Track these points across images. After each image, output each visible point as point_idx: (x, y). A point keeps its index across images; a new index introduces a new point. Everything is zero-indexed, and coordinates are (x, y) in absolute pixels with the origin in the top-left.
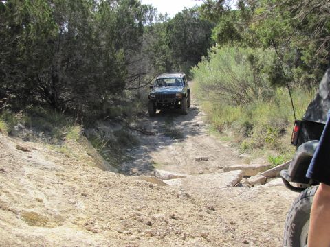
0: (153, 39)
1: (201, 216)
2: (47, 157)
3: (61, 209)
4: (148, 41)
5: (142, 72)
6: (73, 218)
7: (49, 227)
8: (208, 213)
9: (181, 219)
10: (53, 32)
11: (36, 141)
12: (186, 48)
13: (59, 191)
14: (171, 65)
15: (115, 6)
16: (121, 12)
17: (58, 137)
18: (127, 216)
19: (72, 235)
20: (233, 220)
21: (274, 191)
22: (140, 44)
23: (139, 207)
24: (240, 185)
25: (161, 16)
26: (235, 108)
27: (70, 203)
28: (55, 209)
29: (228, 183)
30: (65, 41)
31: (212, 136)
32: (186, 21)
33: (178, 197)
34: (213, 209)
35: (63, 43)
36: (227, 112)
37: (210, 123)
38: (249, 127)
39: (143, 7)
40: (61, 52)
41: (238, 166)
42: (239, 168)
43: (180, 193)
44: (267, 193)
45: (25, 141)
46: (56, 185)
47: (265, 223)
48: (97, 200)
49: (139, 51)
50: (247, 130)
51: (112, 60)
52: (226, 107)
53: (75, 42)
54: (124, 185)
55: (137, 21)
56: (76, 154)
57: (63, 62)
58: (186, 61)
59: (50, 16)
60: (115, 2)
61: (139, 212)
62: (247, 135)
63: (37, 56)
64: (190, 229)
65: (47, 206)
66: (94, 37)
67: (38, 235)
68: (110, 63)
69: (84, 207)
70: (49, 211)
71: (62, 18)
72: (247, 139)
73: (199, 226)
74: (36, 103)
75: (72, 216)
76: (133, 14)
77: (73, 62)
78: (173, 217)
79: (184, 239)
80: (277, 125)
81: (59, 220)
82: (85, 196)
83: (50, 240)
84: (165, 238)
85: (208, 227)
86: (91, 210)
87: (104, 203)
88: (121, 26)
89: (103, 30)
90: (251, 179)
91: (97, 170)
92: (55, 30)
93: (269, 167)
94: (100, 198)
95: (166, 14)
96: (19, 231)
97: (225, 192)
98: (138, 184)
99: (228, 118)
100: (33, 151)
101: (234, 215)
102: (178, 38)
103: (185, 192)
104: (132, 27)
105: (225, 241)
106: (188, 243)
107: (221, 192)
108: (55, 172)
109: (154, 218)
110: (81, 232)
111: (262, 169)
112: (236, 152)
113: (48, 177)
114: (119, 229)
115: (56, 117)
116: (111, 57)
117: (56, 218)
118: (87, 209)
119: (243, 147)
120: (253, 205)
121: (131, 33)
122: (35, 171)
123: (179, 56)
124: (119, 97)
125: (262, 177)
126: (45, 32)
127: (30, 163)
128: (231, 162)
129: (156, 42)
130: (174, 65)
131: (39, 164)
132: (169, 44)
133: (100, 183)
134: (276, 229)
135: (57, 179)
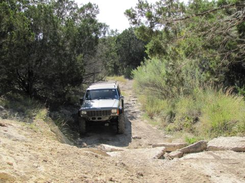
0: (105, 48)
1: (132, 180)
2: (20, 131)
3: (26, 171)
4: (101, 49)
5: (96, 71)
6: (35, 178)
8: (138, 178)
9: (117, 181)
10: (30, 38)
11: (12, 119)
12: (130, 55)
13: (26, 157)
14: (118, 67)
15: (78, 23)
16: (82, 26)
17: (29, 117)
18: (76, 178)
21: (188, 163)
22: (95, 51)
23: (86, 172)
24: (164, 158)
25: (112, 32)
26: (163, 101)
27: (34, 167)
28: (21, 171)
29: (154, 156)
30: (40, 46)
31: (145, 121)
32: (130, 36)
33: (116, 165)
34: (142, 175)
35: (38, 47)
36: (157, 104)
37: (144, 111)
38: (172, 115)
39: (99, 24)
40: (35, 54)
41: (163, 144)
42: (161, 146)
43: (118, 162)
44: (182, 165)
45: (3, 118)
46: (24, 153)
48: (55, 165)
49: (94, 56)
50: (171, 117)
51: (74, 62)
52: (157, 100)
53: (47, 47)
54: (76, 155)
55: (94, 35)
56: (42, 130)
57: (37, 61)
58: (129, 64)
59: (29, 26)
60: (79, 20)
61: (86, 175)
62: (171, 121)
63: (18, 56)
65: (15, 169)
66: (61, 44)
68: (72, 64)
69: (44, 170)
70: (17, 172)
71: (38, 29)
72: (171, 124)
74: (15, 91)
76: (92, 29)
77: (45, 61)
78: (111, 180)
80: (193, 115)
81: (24, 180)
82: (46, 161)
86: (50, 173)
87: (59, 168)
88: (83, 37)
89: (68, 39)
90: (172, 154)
91: (57, 143)
92: (32, 36)
93: (186, 145)
94: (57, 164)
95: (116, 30)
97: (151, 163)
98: (87, 154)
99: (157, 108)
100: (9, 126)
101: (157, 180)
103: (122, 162)
104: (90, 38)
107: (149, 162)
108: (24, 143)
109: (97, 180)
111: (181, 146)
112: (162, 133)
113: (19, 146)
115: (30, 101)
116: (73, 59)
117: (21, 177)
118: (46, 172)
119: (167, 130)
120: (171, 173)
121: (90, 43)
122: (8, 142)
123: (124, 61)
124: (78, 89)
125: (180, 152)
126: (24, 38)
127: (6, 135)
128: (159, 140)
129: (108, 50)
130: (120, 67)
131: (12, 136)
132: (117, 52)
133: (58, 153)
135: (25, 148)
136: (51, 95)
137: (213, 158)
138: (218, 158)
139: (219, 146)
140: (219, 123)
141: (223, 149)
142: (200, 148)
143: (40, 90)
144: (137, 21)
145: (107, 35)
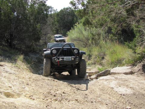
1: (75, 92)
2: (11, 68)
3: (19, 90)
4: (50, 21)
5: (47, 33)
6: (24, 94)
7: (15, 98)
8: (77, 91)
9: (67, 93)
10: (11, 16)
12: (64, 24)
15: (36, 6)
16: (39, 8)
17: (14, 60)
18: (45, 93)
19: (25, 101)
21: (101, 81)
22: (47, 22)
23: (50, 89)
26: (84, 49)
27: (23, 88)
28: (17, 91)
32: (64, 13)
34: (78, 89)
38: (90, 56)
39: (48, 6)
42: (87, 73)
44: (99, 83)
46: (16, 80)
47: (98, 94)
49: (46, 25)
53: (20, 20)
54: (43, 80)
55: (45, 12)
56: (22, 67)
57: (15, 28)
58: (64, 28)
60: (36, 4)
61: (50, 91)
62: (89, 59)
63: (5, 26)
64: (71, 97)
65: (13, 89)
66: (28, 19)
67: (12, 102)
68: (35, 29)
70: (14, 91)
71: (15, 10)
72: (89, 61)
73: (74, 96)
76: (44, 9)
78: (64, 93)
79: (69, 101)
80: (101, 56)
81: (19, 95)
82: (28, 85)
83: (17, 103)
84: (62, 101)
85: (77, 96)
87: (36, 88)
88: (39, 14)
89: (32, 16)
90: (92, 77)
91: (32, 74)
92: (12, 15)
93: (99, 72)
94: (34, 86)
95: (56, 10)
96: (4, 100)
100: (5, 66)
102: (61, 19)
104: (43, 15)
105: (84, 102)
106: (71, 103)
108: (15, 75)
109: (56, 94)
110: (28, 99)
111: (96, 73)
113: (13, 77)
114: (43, 98)
115: (13, 51)
116: (35, 27)
117: (17, 94)
118: (29, 90)
119: (88, 64)
120: (93, 87)
121: (43, 17)
122: (7, 75)
123: (61, 27)
124: (37, 43)
125: (96, 76)
126: (8, 16)
127: (4, 71)
129: (53, 21)
130: (59, 30)
131: (8, 72)
132: (57, 22)
133: (33, 79)
134: (103, 97)
135: (16, 78)
136: (23, 47)
137: (114, 78)
138: (116, 78)
139: (117, 72)
140: (115, 59)
141: (119, 74)
142: (107, 73)
143: (17, 44)
144: (77, 7)
145: (52, 13)
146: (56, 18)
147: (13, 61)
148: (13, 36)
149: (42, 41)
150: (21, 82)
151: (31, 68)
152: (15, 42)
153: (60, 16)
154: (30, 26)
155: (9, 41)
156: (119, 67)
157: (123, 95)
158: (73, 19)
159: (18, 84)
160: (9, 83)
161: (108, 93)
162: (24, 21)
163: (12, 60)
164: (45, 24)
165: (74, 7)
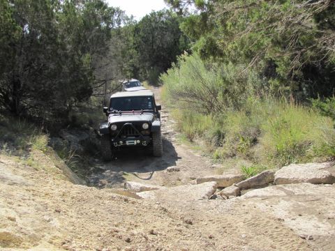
0: (120, 44)
1: (180, 231)
2: (14, 170)
3: (35, 228)
4: (115, 46)
5: (109, 77)
6: (48, 237)
7: (24, 248)
8: (187, 227)
9: (161, 235)
10: (16, 34)
12: (153, 53)
13: (30, 208)
14: (138, 69)
15: (81, 7)
16: (87, 14)
17: (23, 148)
18: (104, 233)
20: (212, 233)
21: (251, 203)
22: (108, 48)
23: (116, 223)
24: (214, 197)
25: (127, 19)
26: (206, 117)
27: (45, 221)
28: (29, 228)
29: (203, 195)
31: (183, 145)
34: (191, 223)
35: (26, 46)
36: (198, 121)
37: (180, 131)
38: (220, 136)
39: (110, 9)
40: (23, 56)
42: (213, 179)
44: (244, 205)
46: (28, 202)
47: (243, 236)
48: (72, 217)
49: (105, 56)
50: (218, 140)
51: (78, 65)
52: (196, 116)
53: (38, 45)
54: (98, 199)
55: (104, 25)
56: (45, 166)
57: (25, 67)
58: (153, 65)
59: (12, 17)
60: (81, 4)
61: (117, 229)
62: (219, 144)
64: (170, 245)
65: (20, 225)
66: (59, 41)
68: (76, 68)
69: (59, 224)
70: (23, 230)
72: (219, 148)
73: (179, 242)
75: (47, 235)
76: (101, 17)
78: (152, 233)
80: (249, 135)
81: (34, 240)
82: (59, 212)
85: (188, 242)
86: (67, 228)
87: (79, 220)
88: (88, 29)
89: (69, 33)
90: (226, 191)
91: (69, 184)
92: (17, 32)
93: (243, 178)
94: (74, 214)
97: (201, 205)
98: (113, 198)
99: (199, 126)
101: (212, 229)
102: (145, 42)
103: (161, 206)
104: (100, 30)
107: (197, 204)
108: (25, 187)
109: (133, 235)
111: (237, 179)
112: (208, 161)
113: (19, 193)
114: (98, 247)
115: (20, 125)
116: (77, 62)
117: (30, 237)
118: (62, 227)
119: (215, 157)
120: (230, 218)
121: (99, 36)
122: (3, 187)
123: (146, 61)
124: (84, 104)
125: (237, 188)
126: (7, 34)
128: (204, 172)
129: (124, 46)
130: (141, 70)
131: (7, 179)
132: (136, 48)
133: (73, 198)
134: (254, 243)
135: (27, 195)
136: (48, 115)
137: (285, 194)
138: (290, 194)
139: (291, 177)
140: (287, 144)
141: (296, 181)
142: (264, 181)
143: (31, 107)
144: (183, 11)
145: (122, 25)
146: (131, 38)
147: (21, 151)
148: (19, 86)
149: (95, 98)
150: (40, 206)
151: (67, 169)
152: (26, 102)
153: (141, 33)
154: (63, 59)
155: (11, 98)
156: (296, 163)
157: (310, 239)
158: (176, 42)
159: (32, 210)
160: (8, 210)
161: (270, 233)
162: (49, 47)
163: (17, 149)
164: (104, 54)
165: (177, 10)
